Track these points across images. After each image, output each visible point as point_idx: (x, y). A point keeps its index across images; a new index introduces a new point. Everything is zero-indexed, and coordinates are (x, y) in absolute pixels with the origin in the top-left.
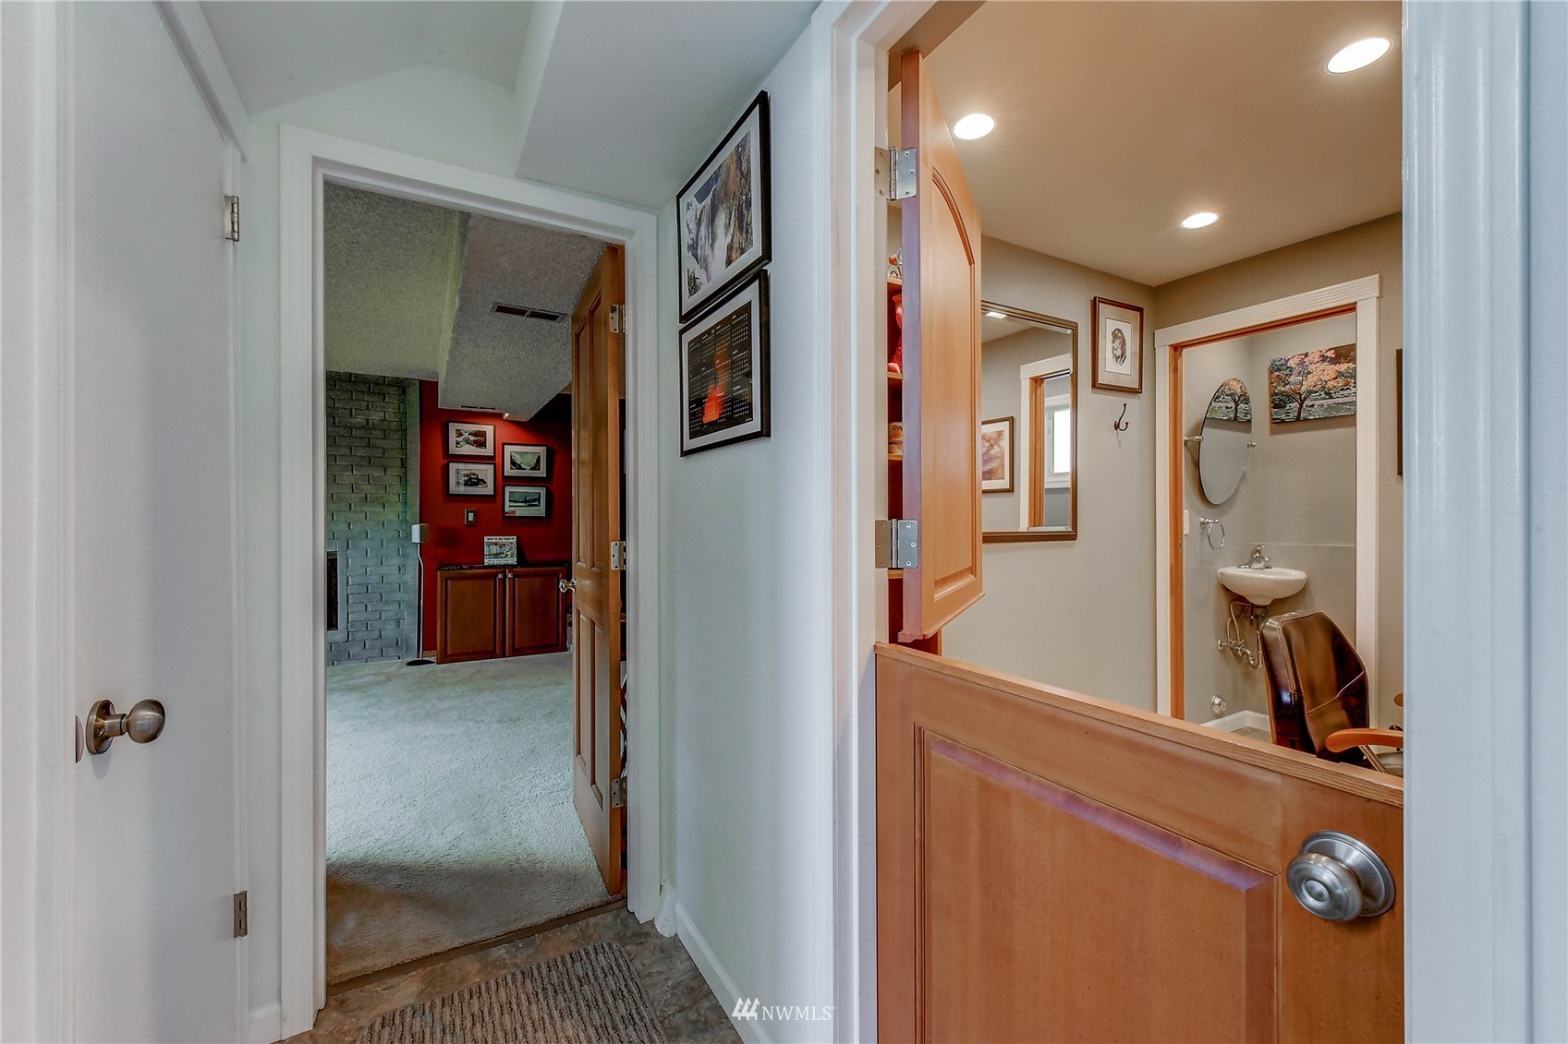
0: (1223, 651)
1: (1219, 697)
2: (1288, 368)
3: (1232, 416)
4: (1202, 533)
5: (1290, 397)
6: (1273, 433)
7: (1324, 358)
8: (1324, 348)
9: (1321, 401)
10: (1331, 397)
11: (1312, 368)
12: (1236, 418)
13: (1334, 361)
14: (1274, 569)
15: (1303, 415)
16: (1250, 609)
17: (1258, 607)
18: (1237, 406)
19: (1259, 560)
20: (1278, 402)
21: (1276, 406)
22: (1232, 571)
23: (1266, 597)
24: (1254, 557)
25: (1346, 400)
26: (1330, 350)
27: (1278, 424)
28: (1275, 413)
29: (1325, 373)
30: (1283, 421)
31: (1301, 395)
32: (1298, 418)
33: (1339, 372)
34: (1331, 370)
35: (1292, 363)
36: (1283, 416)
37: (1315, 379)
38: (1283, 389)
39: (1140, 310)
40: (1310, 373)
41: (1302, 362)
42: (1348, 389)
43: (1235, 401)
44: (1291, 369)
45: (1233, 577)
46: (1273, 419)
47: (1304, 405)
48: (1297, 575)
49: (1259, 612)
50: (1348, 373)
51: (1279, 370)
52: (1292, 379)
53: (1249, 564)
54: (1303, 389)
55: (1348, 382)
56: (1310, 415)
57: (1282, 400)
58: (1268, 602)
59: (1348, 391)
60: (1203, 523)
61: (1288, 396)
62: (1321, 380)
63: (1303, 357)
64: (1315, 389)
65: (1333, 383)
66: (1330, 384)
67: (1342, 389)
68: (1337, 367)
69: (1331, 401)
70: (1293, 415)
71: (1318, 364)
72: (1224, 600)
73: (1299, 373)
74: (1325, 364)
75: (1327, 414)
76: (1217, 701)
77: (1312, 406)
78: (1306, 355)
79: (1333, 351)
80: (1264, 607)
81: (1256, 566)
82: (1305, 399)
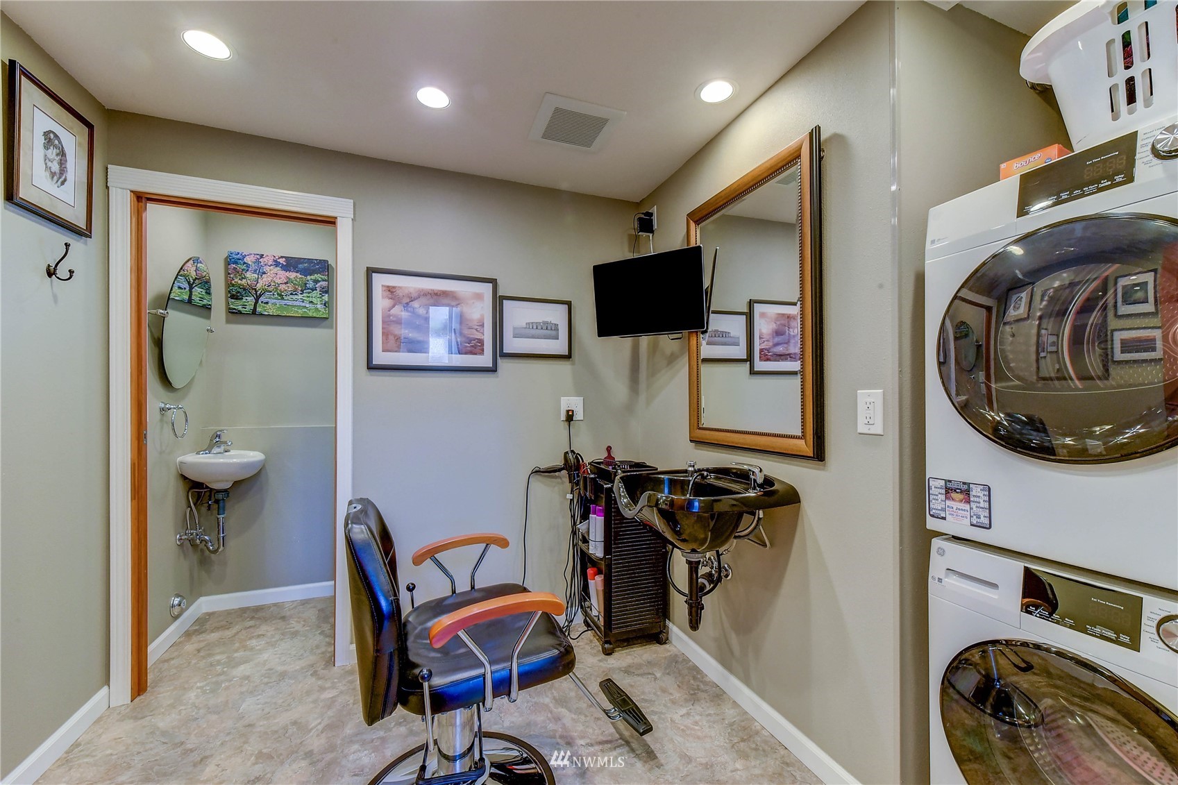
0: (181, 546)
1: (178, 596)
2: (245, 263)
3: (186, 297)
4: (161, 420)
5: (246, 290)
6: (228, 321)
7: (277, 264)
8: (278, 254)
9: (275, 301)
10: (283, 299)
11: (267, 269)
12: (190, 301)
13: (286, 268)
14: (232, 452)
15: (259, 309)
16: (208, 494)
17: (218, 491)
18: (191, 288)
19: (218, 444)
20: (234, 294)
21: (233, 297)
22: (191, 458)
23: (227, 481)
24: (215, 441)
25: (295, 303)
26: (282, 257)
27: (233, 314)
28: (232, 303)
29: (278, 276)
30: (240, 313)
31: (256, 292)
32: (254, 312)
33: (289, 279)
34: (282, 275)
35: (248, 260)
36: (240, 308)
37: (270, 279)
38: (239, 282)
39: (90, 127)
40: (264, 273)
41: (257, 261)
42: (296, 294)
43: (189, 283)
44: (248, 266)
45: (193, 465)
46: (230, 309)
47: (260, 302)
48: (255, 456)
49: (220, 496)
50: (296, 281)
51: (236, 263)
52: (248, 275)
53: (209, 449)
54: (259, 286)
55: (297, 289)
56: (265, 310)
57: (239, 292)
58: (227, 485)
59: (296, 297)
60: (162, 410)
61: (244, 289)
62: (274, 282)
63: (258, 257)
64: (270, 289)
65: (284, 286)
66: (283, 287)
67: (291, 294)
68: (288, 274)
69: (283, 302)
70: (250, 307)
71: (272, 267)
72: (181, 487)
73: (255, 271)
74: (278, 268)
75: (279, 313)
76: (177, 601)
77: (267, 303)
78: (262, 256)
79: (284, 259)
80: (225, 491)
81: (215, 450)
82: (260, 295)
